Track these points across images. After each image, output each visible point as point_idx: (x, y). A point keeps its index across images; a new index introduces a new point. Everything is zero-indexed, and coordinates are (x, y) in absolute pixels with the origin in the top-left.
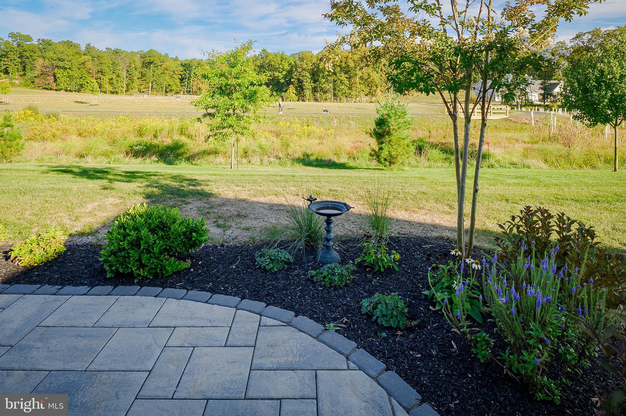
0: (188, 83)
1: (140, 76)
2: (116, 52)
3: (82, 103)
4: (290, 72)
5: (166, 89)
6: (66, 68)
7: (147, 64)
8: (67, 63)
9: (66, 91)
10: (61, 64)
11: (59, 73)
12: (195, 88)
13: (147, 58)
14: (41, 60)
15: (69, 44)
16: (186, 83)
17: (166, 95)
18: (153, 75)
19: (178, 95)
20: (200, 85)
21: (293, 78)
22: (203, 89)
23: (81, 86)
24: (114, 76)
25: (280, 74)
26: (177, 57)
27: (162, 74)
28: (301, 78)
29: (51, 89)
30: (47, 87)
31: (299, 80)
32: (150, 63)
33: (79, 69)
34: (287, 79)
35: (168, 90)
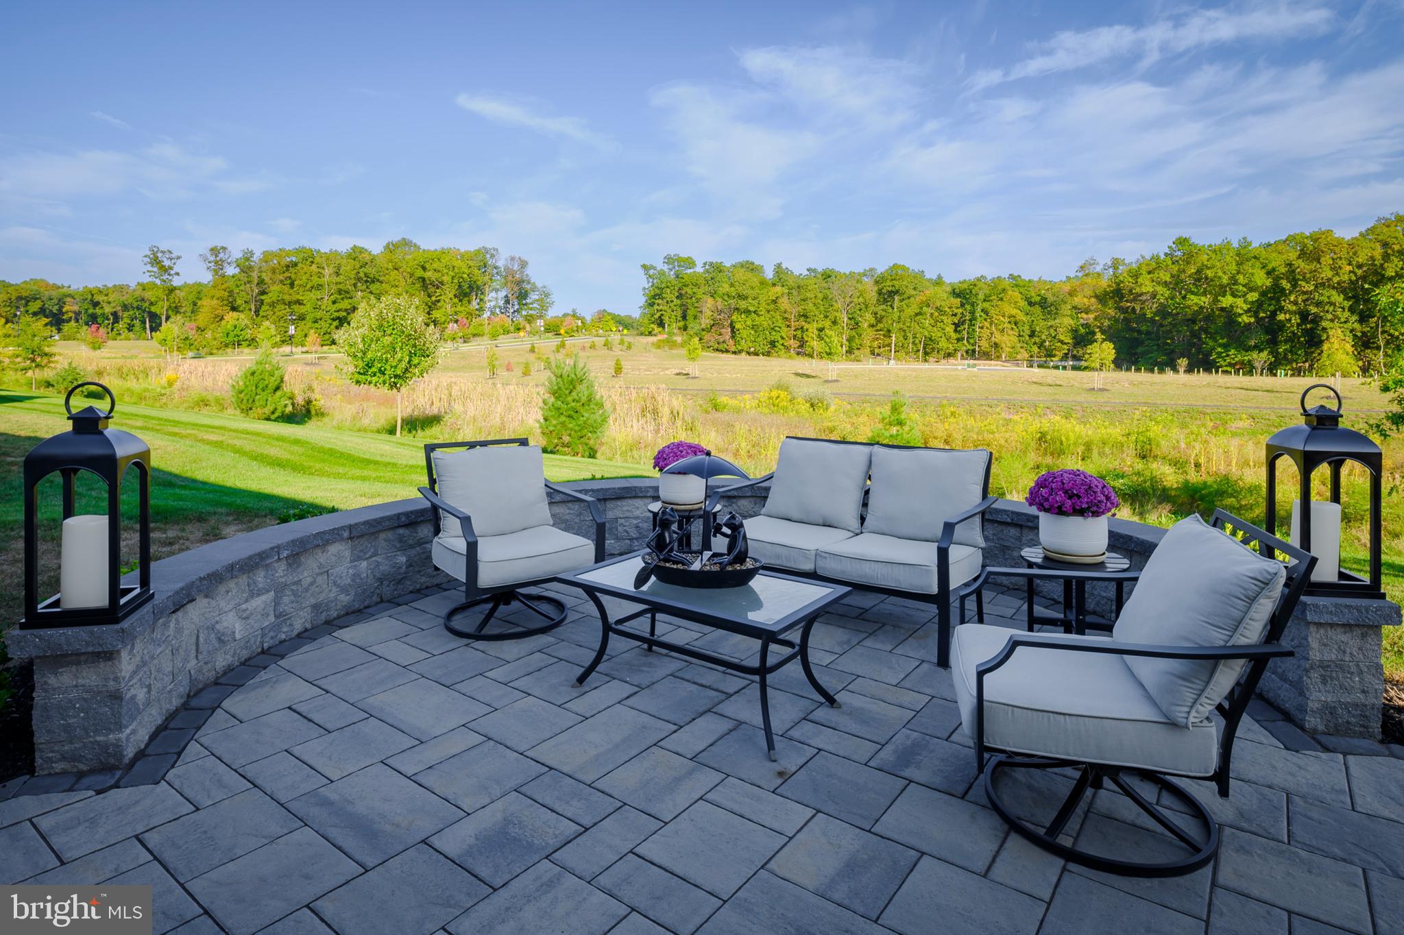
0: (968, 333)
1: (873, 321)
2: (827, 276)
3: (808, 376)
4: (1274, 294)
5: (924, 348)
6: (749, 312)
7: (887, 296)
8: (751, 301)
9: (749, 353)
10: (743, 304)
11: (740, 321)
12: (984, 344)
13: (889, 283)
14: (710, 301)
15: (751, 267)
16: (965, 333)
17: (926, 361)
18: (899, 318)
19: (951, 360)
20: (998, 337)
21: (1281, 309)
22: (1003, 346)
23: (773, 344)
24: (827, 323)
25: (1239, 302)
26: (940, 277)
27: (917, 314)
28: (1313, 310)
29: (727, 351)
30: (721, 347)
31: (1304, 316)
32: (892, 294)
33: (768, 311)
34: (1262, 315)
35: (928, 350)
